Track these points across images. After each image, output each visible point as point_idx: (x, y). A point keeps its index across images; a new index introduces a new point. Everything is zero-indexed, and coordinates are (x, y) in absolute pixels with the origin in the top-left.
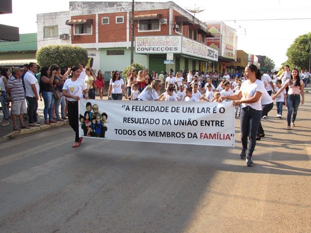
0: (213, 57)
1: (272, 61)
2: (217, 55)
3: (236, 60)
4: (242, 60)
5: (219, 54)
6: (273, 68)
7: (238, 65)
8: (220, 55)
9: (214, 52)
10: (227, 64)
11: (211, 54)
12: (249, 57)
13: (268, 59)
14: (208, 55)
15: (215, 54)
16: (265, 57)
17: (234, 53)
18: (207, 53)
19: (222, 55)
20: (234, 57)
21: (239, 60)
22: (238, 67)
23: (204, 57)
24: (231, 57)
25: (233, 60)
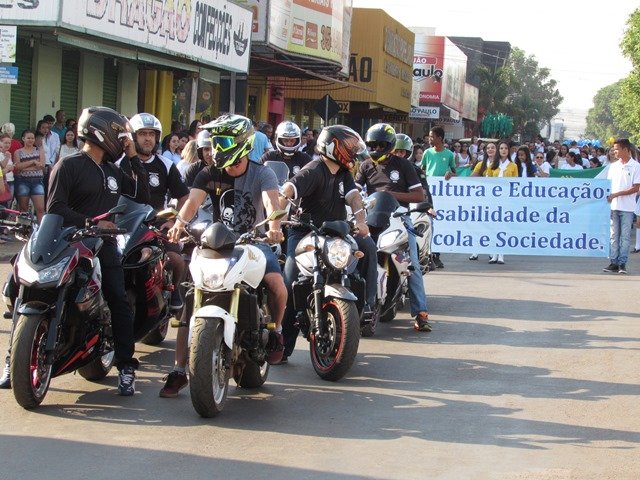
0: (225, 50)
1: (544, 73)
2: (247, 35)
3: (345, 70)
4: (379, 64)
5: (255, 29)
6: (550, 112)
7: (358, 93)
8: (260, 37)
9: (226, 19)
10: (292, 89)
11: (211, 28)
12: (420, 48)
13: (519, 60)
14: (199, 39)
15: (234, 29)
16: (504, 48)
17: (338, 25)
18: (194, 23)
19: (273, 39)
20: (338, 53)
21: (362, 68)
22: (353, 104)
23: (175, 47)
24: (319, 52)
25: (331, 68)
